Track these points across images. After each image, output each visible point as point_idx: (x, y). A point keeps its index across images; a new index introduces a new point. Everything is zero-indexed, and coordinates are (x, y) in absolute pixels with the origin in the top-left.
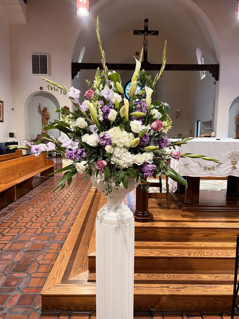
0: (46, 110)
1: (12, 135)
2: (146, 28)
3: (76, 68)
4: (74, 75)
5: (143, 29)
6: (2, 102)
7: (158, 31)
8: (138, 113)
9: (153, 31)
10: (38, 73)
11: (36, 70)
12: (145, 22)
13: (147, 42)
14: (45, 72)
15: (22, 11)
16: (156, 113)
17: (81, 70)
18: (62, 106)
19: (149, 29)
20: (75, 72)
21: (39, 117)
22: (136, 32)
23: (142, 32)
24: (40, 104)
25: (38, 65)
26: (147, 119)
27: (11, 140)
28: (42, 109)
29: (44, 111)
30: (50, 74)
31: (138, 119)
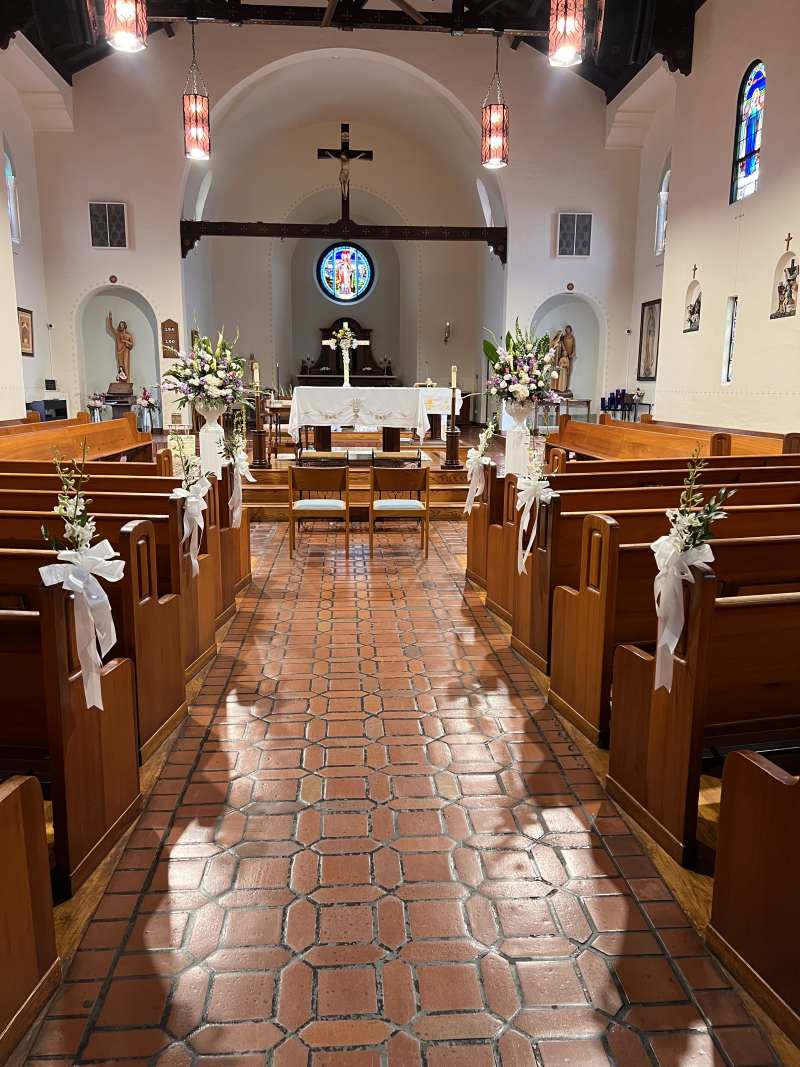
0: (126, 328)
1: (51, 385)
2: (345, 145)
3: (190, 233)
4: (186, 247)
5: (340, 148)
6: (30, 312)
7: (371, 152)
8: (221, 366)
9: (360, 152)
10: (103, 244)
11: (99, 239)
12: (343, 131)
13: (346, 176)
14: (122, 244)
15: (64, 106)
16: (234, 365)
17: (202, 237)
18: (161, 319)
19: (351, 148)
20: (187, 243)
21: (110, 343)
22: (322, 154)
23: (336, 154)
24: (110, 314)
25: (103, 227)
26: (229, 369)
27: (50, 396)
28: (116, 327)
29: (120, 330)
30: (132, 248)
31: (223, 369)
